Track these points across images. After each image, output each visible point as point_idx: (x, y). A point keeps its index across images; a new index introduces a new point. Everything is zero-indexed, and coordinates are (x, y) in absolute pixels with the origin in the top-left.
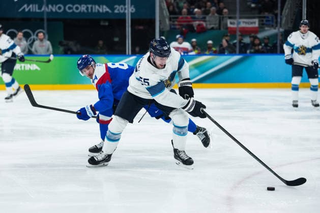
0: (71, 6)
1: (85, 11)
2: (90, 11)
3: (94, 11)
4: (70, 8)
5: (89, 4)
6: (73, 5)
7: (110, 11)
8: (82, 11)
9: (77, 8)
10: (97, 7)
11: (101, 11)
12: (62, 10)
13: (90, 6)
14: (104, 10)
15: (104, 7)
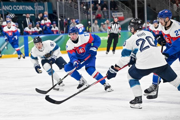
0: (15, 6)
1: (22, 9)
2: (24, 9)
3: (26, 9)
4: (15, 8)
5: (24, 5)
6: (16, 6)
7: (33, 9)
8: (21, 10)
9: (18, 8)
10: (27, 7)
11: (29, 9)
12: (11, 9)
13: (24, 6)
14: (31, 9)
15: (30, 7)
